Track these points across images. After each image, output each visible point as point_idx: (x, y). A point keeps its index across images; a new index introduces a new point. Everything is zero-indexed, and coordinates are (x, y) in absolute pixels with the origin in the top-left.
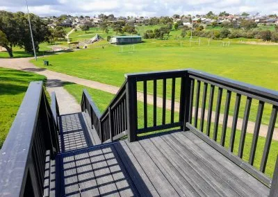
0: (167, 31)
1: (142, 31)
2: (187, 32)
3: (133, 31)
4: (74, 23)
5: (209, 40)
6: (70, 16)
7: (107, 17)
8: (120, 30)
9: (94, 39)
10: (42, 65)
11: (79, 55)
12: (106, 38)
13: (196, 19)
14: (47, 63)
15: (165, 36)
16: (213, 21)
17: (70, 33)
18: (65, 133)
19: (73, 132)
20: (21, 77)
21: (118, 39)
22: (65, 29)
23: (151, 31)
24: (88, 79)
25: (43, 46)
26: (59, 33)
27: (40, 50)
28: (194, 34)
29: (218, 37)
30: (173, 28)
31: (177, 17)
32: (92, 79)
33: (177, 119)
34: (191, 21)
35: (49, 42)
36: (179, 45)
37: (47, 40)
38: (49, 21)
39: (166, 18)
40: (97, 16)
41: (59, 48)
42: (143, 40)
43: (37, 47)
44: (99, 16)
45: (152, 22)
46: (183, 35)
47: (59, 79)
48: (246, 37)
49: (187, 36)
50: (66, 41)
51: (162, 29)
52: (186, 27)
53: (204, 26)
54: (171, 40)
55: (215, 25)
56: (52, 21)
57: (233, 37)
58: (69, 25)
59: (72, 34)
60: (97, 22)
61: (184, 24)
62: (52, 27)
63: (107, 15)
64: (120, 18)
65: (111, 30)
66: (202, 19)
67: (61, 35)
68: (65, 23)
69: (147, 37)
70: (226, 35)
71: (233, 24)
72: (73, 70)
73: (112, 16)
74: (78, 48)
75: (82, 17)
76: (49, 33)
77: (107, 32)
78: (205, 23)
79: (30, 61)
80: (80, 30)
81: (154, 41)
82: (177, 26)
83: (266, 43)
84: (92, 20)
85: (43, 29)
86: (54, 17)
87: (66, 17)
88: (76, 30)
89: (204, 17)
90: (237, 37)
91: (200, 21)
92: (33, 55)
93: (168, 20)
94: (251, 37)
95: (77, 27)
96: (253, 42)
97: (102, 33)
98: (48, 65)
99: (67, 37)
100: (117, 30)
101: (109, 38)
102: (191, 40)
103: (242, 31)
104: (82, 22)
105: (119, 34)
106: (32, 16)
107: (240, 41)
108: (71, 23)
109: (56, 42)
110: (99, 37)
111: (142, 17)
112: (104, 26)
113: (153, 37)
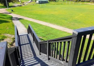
5: (73, 2)
9: (30, 1)
10: (10, 11)
12: (34, 1)
14: (13, 10)
19: (25, 44)
20: (2, 16)
21: (39, 1)
24: (28, 17)
25: (11, 4)
27: (9, 5)
29: (77, 1)
32: (30, 17)
35: (13, 2)
36: (62, 4)
41: (17, 5)
42: (49, 2)
47: (17, 17)
48: (87, 1)
49: (65, 1)
50: (19, 2)
54: (59, 2)
72: (22, 13)
74: (24, 5)
79: (6, 10)
90: (84, 1)
92: (7, 8)
96: (90, 3)
98: (13, 11)
99: (19, 0)
101: (36, 1)
102: (67, 2)
107: (85, 3)
109: (15, 2)
110: (32, 1)
113: (52, 1)
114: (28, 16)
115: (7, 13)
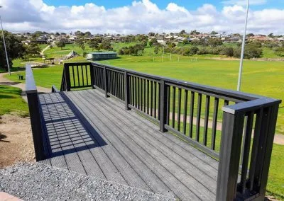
0: (141, 48)
1: (117, 47)
2: (160, 48)
3: (108, 48)
4: (49, 40)
5: (178, 56)
6: (45, 33)
7: (84, 34)
8: (97, 47)
9: (69, 55)
10: (16, 79)
11: (53, 71)
12: (82, 54)
13: (169, 37)
14: (22, 77)
15: (139, 52)
16: (184, 39)
17: (45, 50)
21: (93, 55)
22: (39, 46)
23: (127, 48)
25: (17, 63)
26: (34, 50)
27: (13, 66)
28: (166, 51)
29: (188, 53)
30: (148, 45)
31: (152, 34)
34: (164, 39)
35: (23, 58)
36: (152, 60)
37: (21, 56)
38: (23, 37)
39: (141, 36)
40: (73, 33)
41: (34, 64)
42: (118, 56)
43: (10, 62)
44: (76, 33)
45: (128, 39)
46: (156, 51)
48: (212, 53)
49: (160, 52)
50: (41, 57)
51: (137, 46)
52: (159, 44)
53: (176, 43)
54: (146, 57)
55: (186, 42)
56: (26, 38)
57: (201, 54)
58: (44, 42)
59: (48, 50)
60: (73, 38)
61: (158, 41)
62: (26, 44)
63: (84, 32)
64: (98, 35)
65: (87, 46)
66: (175, 37)
67: (36, 52)
68: (39, 40)
69: (122, 53)
70: (195, 51)
71: (202, 42)
73: (89, 33)
74: (53, 64)
75: (58, 34)
76: (24, 49)
77: (83, 48)
78: (177, 41)
79: (4, 76)
80: (56, 46)
81: (129, 57)
82: (151, 43)
83: (229, 59)
84: (68, 37)
85: (17, 46)
86: (28, 33)
87: (41, 34)
88: (51, 47)
89: (177, 34)
90: (205, 53)
91: (172, 39)
92: (7, 71)
93: (144, 38)
94: (217, 54)
95: (53, 43)
96: (218, 58)
97: (78, 49)
98: (22, 79)
99: (42, 53)
100: (93, 46)
101: (85, 54)
102: (163, 56)
103: (209, 48)
104: (58, 38)
105: (95, 50)
106: (6, 33)
107: (207, 57)
108: (46, 39)
109: (30, 59)
110: (75, 53)
111: (119, 35)
112: (81, 43)
113: (127, 53)
115: (7, 83)
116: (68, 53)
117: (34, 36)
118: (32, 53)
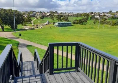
0: (85, 20)
1: (72, 19)
2: (97, 21)
3: (67, 20)
4: (36, 15)
5: (109, 26)
6: (35, 12)
7: (54, 13)
8: (60, 19)
9: (46, 23)
10: (18, 35)
11: (37, 31)
12: (52, 23)
13: (102, 14)
14: (21, 35)
15: (85, 23)
16: (112, 16)
17: (34, 20)
18: (24, 71)
21: (59, 24)
22: (32, 18)
23: (77, 20)
25: (20, 26)
27: (18, 28)
28: (101, 23)
29: (115, 24)
30: (89, 19)
31: (92, 13)
33: (73, 65)
34: (99, 15)
35: (23, 24)
38: (24, 13)
39: (85, 14)
41: (28, 27)
42: (72, 24)
43: (16, 27)
44: (50, 12)
45: (78, 15)
46: (95, 23)
47: (26, 43)
49: (97, 23)
50: (32, 24)
51: (83, 19)
52: (96, 18)
53: (107, 18)
54: (88, 25)
55: (113, 18)
56: (26, 14)
58: (34, 16)
59: (35, 20)
60: (48, 15)
61: (96, 17)
62: (25, 17)
63: (54, 12)
64: (61, 13)
65: (55, 19)
66: (106, 14)
67: (29, 21)
68: (32, 15)
69: (74, 23)
72: (33, 39)
73: (57, 12)
74: (37, 27)
75: (41, 12)
76: (23, 20)
77: (53, 20)
78: (107, 17)
79: (12, 34)
80: (39, 19)
81: (79, 26)
82: (91, 18)
84: (46, 14)
85: (20, 18)
86: (27, 12)
87: (33, 12)
88: (37, 19)
89: (107, 13)
91: (104, 16)
92: (14, 31)
95: (38, 17)
97: (50, 20)
98: (21, 36)
99: (32, 22)
100: (58, 19)
101: (54, 23)
102: (99, 25)
104: (41, 14)
105: (59, 21)
106: (16, 11)
108: (35, 15)
109: (26, 24)
110: (49, 22)
111: (73, 13)
112: (52, 17)
113: (77, 23)
114: (41, 43)
115: (13, 38)
116: (45, 22)
117: (30, 13)
118: (28, 22)
